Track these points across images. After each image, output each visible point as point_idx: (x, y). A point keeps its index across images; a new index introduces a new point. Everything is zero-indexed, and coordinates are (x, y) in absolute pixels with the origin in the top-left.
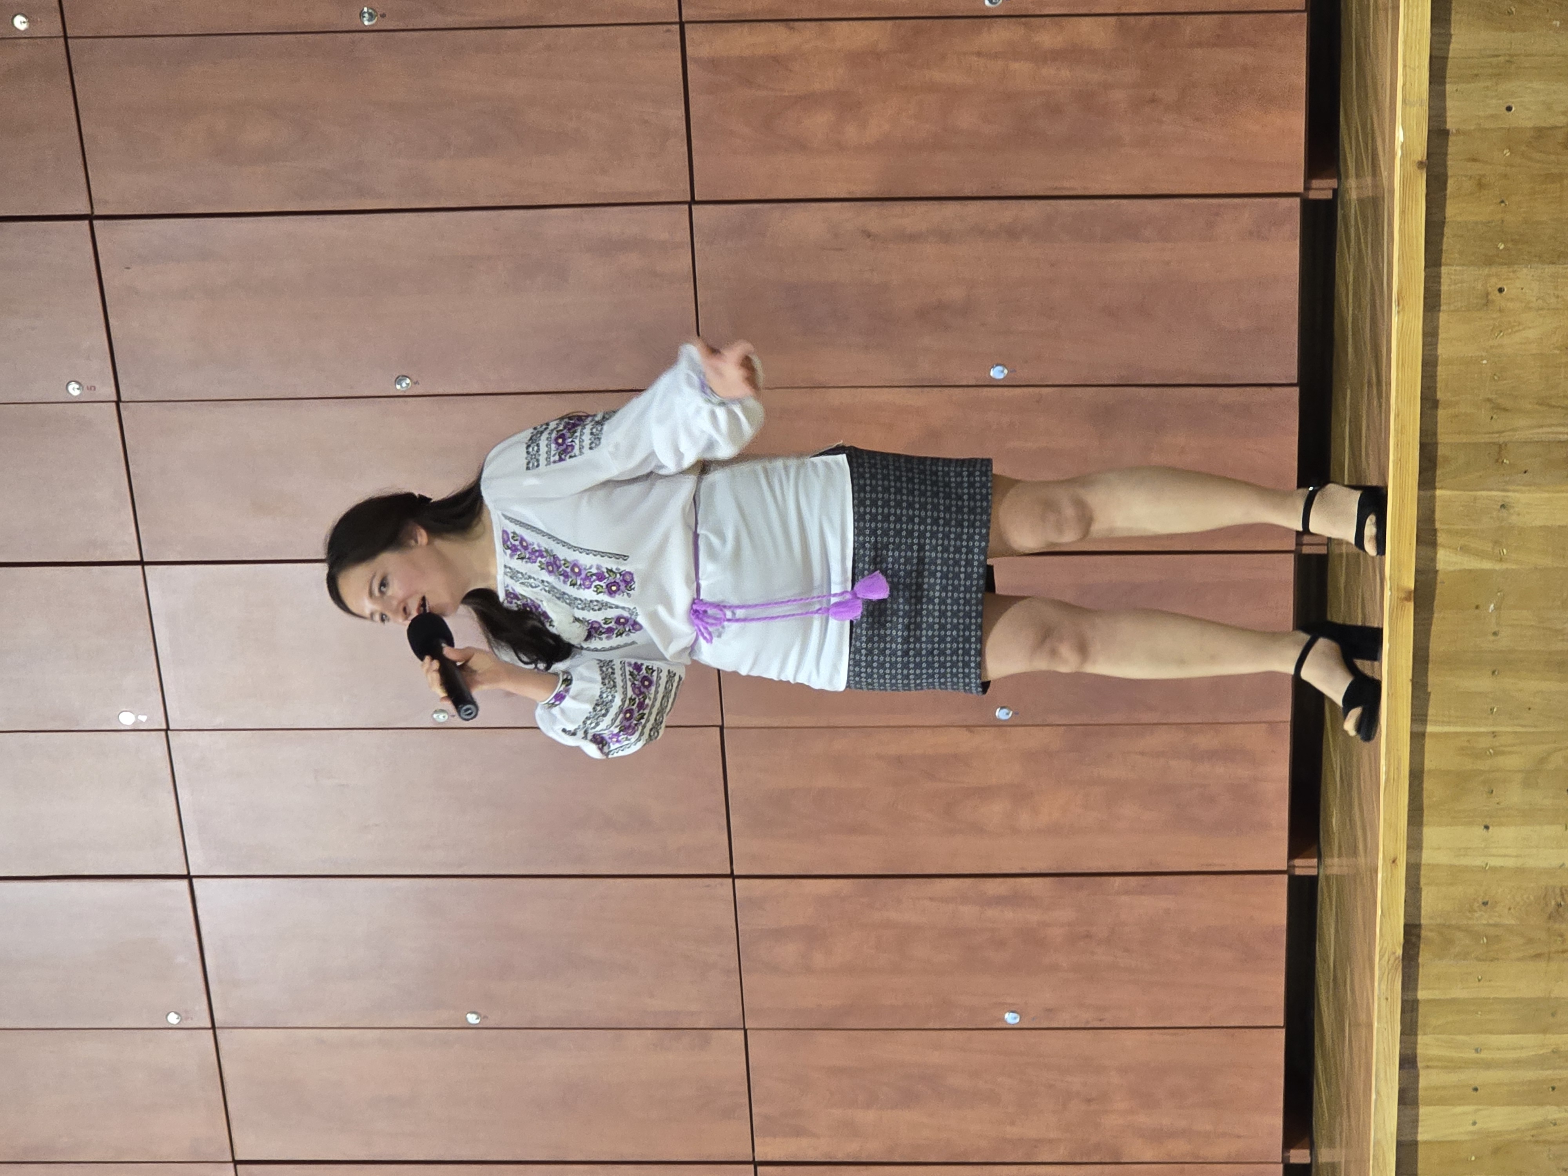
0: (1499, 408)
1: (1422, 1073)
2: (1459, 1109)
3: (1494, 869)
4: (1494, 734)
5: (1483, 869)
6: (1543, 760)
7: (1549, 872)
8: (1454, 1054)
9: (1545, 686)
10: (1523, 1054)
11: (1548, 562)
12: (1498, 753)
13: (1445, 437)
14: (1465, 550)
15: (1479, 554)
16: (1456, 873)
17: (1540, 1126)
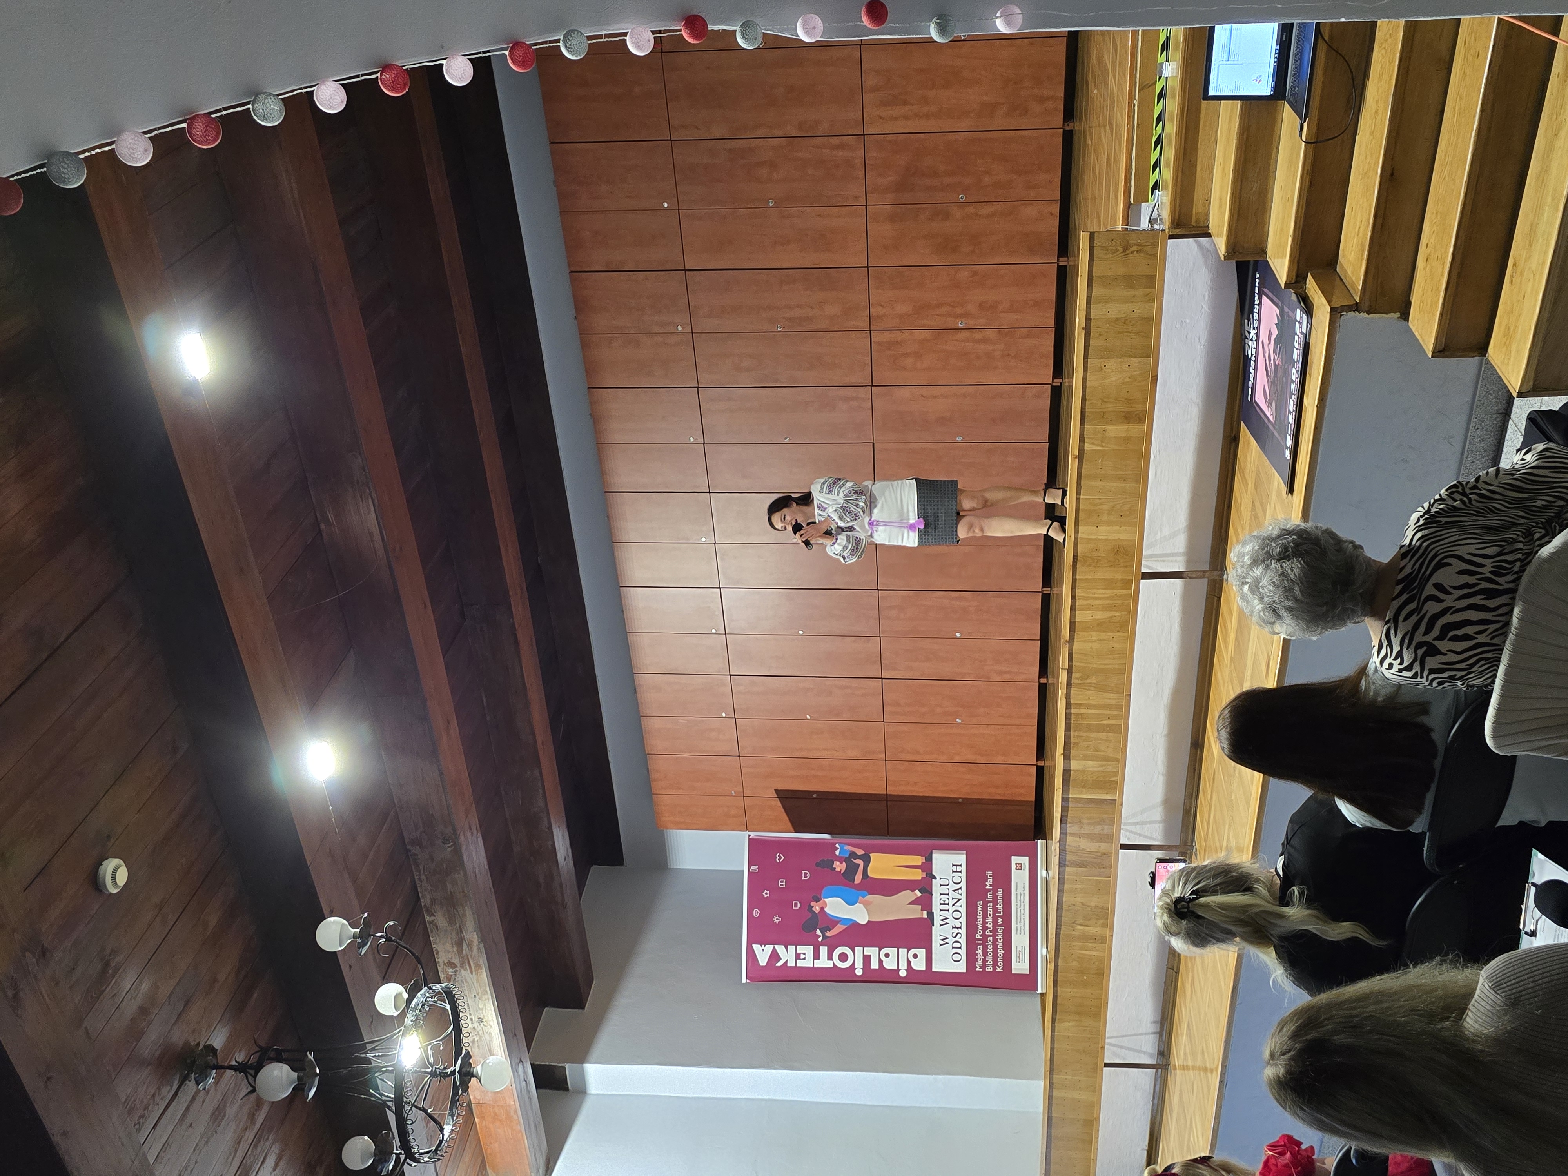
0: (1103, 401)
1: (1077, 601)
2: (1088, 612)
3: (1099, 539)
4: (1100, 499)
5: (1096, 539)
6: (1114, 507)
7: (1115, 540)
8: (1086, 595)
9: (1115, 484)
10: (1106, 596)
11: (1116, 448)
12: (1101, 504)
13: (1088, 409)
14: (1093, 444)
15: (1098, 445)
16: (1089, 541)
17: (1111, 617)
